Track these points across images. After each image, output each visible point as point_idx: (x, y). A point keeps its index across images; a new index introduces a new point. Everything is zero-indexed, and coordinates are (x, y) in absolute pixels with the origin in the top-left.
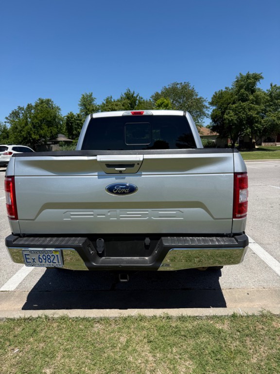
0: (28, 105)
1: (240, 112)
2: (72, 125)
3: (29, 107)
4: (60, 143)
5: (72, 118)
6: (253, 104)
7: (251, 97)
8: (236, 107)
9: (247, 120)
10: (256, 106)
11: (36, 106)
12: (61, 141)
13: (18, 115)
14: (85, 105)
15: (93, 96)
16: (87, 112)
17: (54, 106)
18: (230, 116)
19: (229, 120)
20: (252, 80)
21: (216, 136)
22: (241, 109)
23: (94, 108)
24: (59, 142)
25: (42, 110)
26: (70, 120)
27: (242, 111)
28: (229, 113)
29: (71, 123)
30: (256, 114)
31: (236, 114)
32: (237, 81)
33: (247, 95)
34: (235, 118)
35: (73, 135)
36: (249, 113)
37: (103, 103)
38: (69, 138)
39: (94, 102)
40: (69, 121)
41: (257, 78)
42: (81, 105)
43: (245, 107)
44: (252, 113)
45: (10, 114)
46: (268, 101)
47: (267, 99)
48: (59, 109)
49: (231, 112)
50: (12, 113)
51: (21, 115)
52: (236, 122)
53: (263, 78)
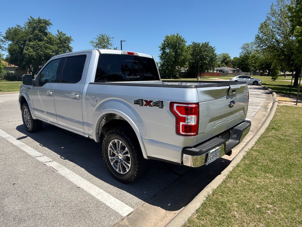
1: (38, 50)
6: (48, 44)
7: (45, 38)
8: (33, 45)
9: (45, 57)
10: (51, 46)
18: (30, 52)
19: (29, 55)
20: (43, 25)
21: (14, 68)
22: (38, 47)
27: (39, 49)
28: (28, 49)
30: (52, 52)
31: (35, 51)
32: (30, 23)
33: (41, 36)
34: (34, 54)
36: (46, 51)
41: (47, 23)
43: (41, 46)
44: (48, 52)
46: (59, 44)
47: (58, 42)
49: (30, 48)
52: (35, 57)
53: (52, 25)
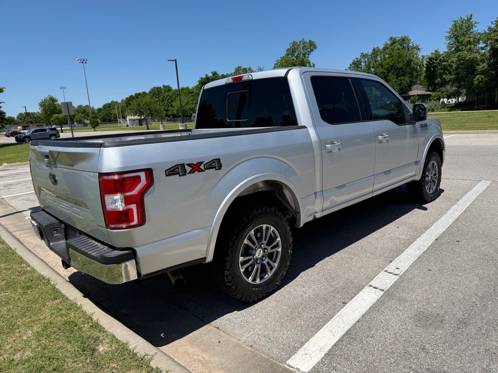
0: (374, 50)
2: (434, 69)
3: (375, 52)
4: (412, 98)
5: (436, 60)
11: (385, 49)
12: (414, 96)
13: (360, 64)
14: (456, 37)
15: (473, 20)
16: (458, 47)
17: (411, 45)
23: (472, 40)
24: (410, 96)
25: (391, 54)
26: (433, 63)
29: (434, 67)
35: (435, 85)
37: (490, 28)
38: (429, 91)
39: (475, 29)
40: (431, 64)
42: (449, 38)
45: (351, 65)
48: (418, 49)
50: (353, 63)
51: (363, 64)
